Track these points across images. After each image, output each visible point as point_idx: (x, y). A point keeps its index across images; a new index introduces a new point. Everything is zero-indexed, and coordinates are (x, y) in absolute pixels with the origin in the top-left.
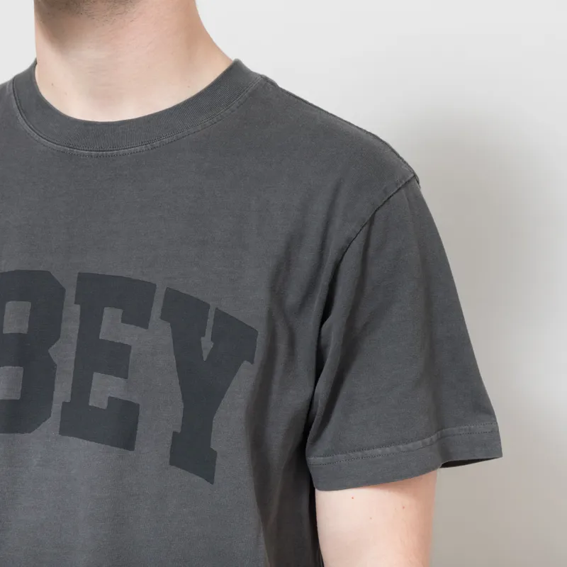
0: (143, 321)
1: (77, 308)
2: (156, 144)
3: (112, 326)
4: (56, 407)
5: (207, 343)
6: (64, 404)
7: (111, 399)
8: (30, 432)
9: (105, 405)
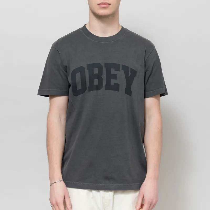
0: (119, 70)
1: (105, 69)
2: (115, 41)
3: (113, 71)
4: (104, 86)
5: (130, 73)
6: (105, 85)
7: (115, 83)
8: (100, 90)
9: (114, 84)
